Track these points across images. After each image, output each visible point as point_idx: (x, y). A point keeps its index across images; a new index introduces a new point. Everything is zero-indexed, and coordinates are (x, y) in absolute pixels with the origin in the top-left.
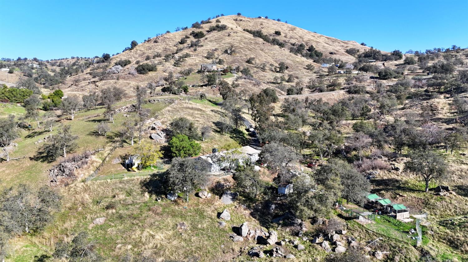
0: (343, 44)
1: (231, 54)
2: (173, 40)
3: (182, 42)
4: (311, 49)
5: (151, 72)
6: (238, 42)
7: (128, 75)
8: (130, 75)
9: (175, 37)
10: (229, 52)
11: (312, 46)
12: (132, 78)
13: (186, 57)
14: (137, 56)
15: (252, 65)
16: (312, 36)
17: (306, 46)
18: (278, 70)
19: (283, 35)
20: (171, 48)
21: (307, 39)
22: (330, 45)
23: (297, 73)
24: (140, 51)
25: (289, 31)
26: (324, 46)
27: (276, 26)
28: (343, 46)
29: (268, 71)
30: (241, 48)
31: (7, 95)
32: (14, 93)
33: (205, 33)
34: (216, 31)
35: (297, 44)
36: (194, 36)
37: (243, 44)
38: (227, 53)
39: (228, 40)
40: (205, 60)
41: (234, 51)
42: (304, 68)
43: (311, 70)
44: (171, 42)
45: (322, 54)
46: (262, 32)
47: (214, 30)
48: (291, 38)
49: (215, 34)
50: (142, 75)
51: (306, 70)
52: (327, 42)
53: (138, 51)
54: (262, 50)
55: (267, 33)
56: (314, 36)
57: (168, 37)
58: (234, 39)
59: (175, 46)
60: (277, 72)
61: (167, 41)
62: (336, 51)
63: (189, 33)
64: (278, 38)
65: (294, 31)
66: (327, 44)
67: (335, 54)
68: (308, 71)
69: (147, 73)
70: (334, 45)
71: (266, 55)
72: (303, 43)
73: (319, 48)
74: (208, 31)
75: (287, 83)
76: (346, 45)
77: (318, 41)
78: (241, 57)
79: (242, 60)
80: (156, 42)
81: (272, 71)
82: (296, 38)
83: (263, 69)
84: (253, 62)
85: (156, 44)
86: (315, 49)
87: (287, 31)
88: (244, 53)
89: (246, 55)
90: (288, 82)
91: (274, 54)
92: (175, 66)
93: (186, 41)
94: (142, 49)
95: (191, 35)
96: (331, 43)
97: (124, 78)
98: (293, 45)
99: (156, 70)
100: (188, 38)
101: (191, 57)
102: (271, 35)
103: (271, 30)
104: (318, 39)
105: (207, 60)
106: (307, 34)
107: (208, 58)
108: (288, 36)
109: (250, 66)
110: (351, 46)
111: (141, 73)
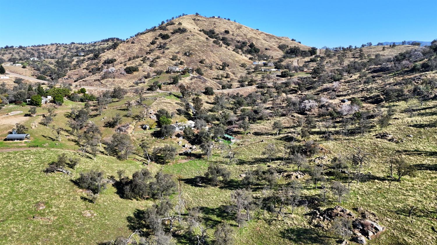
0: (277, 40)
1: (188, 56)
2: (146, 42)
3: (153, 43)
4: (252, 46)
5: (135, 72)
6: (194, 45)
7: (120, 75)
8: (122, 75)
9: (147, 38)
10: (188, 54)
11: (252, 43)
12: (123, 77)
13: (157, 59)
14: (120, 54)
15: (203, 65)
16: (254, 33)
17: (248, 42)
18: (221, 67)
19: (231, 33)
20: (145, 48)
21: (250, 37)
22: (267, 41)
23: (235, 70)
24: (122, 50)
25: (236, 29)
26: (262, 43)
27: (226, 25)
28: (277, 42)
29: (214, 69)
30: (196, 51)
31: (56, 92)
32: (60, 91)
33: (170, 34)
34: (178, 33)
35: (241, 41)
36: (161, 37)
37: (198, 47)
38: (186, 55)
39: (187, 43)
40: (171, 61)
41: (191, 54)
42: (240, 66)
43: (245, 67)
44: (144, 43)
45: (259, 50)
46: (215, 31)
47: (177, 32)
48: (238, 35)
49: (178, 36)
50: (129, 74)
51: (241, 67)
52: (265, 39)
53: (120, 51)
54: (212, 51)
55: (218, 32)
56: (256, 34)
57: (142, 39)
58: (191, 43)
59: (148, 46)
60: (221, 69)
61: (141, 42)
62: (270, 47)
63: (158, 35)
64: (226, 36)
65: (241, 30)
66: (265, 40)
67: (269, 50)
68: (242, 68)
69: (133, 73)
70: (270, 41)
71: (215, 56)
72: (246, 40)
73: (258, 45)
74: (172, 33)
75: (225, 79)
76: (279, 41)
77: (258, 38)
78: (196, 58)
79: (197, 61)
80: (133, 43)
81: (217, 69)
82: (241, 36)
83: (211, 68)
84: (204, 62)
85: (133, 45)
86: (254, 45)
87: (234, 30)
88: (198, 54)
89: (200, 57)
90: (226, 77)
91: (220, 54)
92: (150, 66)
93: (156, 42)
94: (123, 49)
95: (159, 36)
96: (268, 39)
97: (118, 77)
98: (238, 42)
99: (138, 71)
100: (157, 39)
101: (161, 59)
102: (221, 34)
103: (222, 29)
104: (259, 36)
105: (172, 61)
106: (251, 32)
107: (173, 59)
108: (235, 35)
109: (202, 65)
110: (284, 41)
111: (128, 73)
